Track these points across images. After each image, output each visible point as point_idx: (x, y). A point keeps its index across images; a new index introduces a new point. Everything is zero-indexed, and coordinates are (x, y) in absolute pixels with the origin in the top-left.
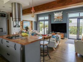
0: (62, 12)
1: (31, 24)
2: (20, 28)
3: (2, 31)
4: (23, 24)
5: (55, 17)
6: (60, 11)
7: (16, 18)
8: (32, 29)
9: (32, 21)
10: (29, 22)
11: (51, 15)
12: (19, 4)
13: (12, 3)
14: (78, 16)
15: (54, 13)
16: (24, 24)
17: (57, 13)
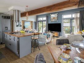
1: (31, 24)
2: (21, 27)
3: (7, 29)
5: (51, 18)
6: (56, 13)
7: (16, 20)
8: (32, 28)
9: (32, 21)
10: (29, 22)
11: (48, 16)
12: (18, 11)
13: (14, 10)
14: (71, 17)
15: (51, 14)
17: (53, 14)
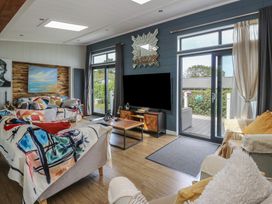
0: (156, 31)
4: (27, 75)
5: (134, 52)
15: (133, 38)
16: (30, 76)
17: (141, 35)
